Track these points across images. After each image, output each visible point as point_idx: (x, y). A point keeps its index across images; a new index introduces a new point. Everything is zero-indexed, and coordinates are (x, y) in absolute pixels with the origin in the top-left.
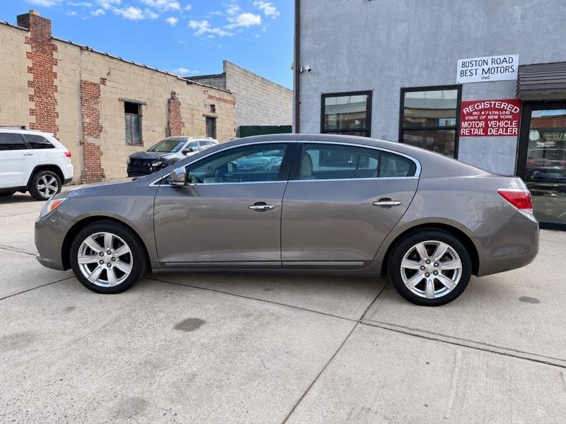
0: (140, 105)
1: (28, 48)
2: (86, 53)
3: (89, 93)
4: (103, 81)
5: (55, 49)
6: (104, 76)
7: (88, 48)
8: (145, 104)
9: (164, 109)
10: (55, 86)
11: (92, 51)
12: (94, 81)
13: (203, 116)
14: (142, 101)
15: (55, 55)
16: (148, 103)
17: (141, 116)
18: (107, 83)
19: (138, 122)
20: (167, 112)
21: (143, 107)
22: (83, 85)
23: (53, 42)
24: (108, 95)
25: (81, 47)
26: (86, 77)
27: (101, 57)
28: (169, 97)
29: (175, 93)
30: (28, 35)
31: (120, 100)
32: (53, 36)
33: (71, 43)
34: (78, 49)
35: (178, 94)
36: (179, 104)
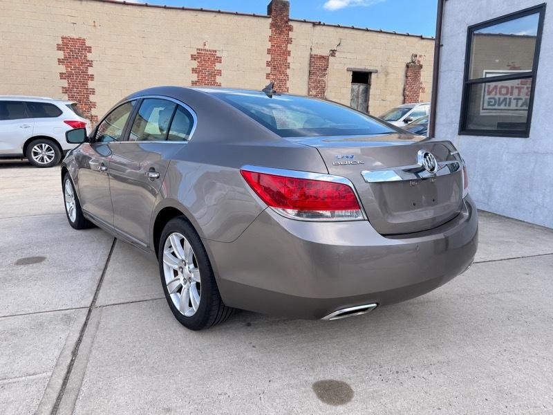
0: (371, 73)
1: (270, 33)
2: (318, 28)
3: (318, 65)
4: (333, 53)
5: (290, 29)
6: (334, 48)
8: (376, 72)
9: (401, 75)
10: (289, 63)
11: (324, 25)
12: (324, 54)
14: (372, 68)
15: (291, 35)
16: (379, 71)
17: (370, 85)
18: (337, 54)
19: (367, 92)
20: (403, 77)
21: (373, 76)
22: (313, 59)
23: (290, 23)
24: (336, 66)
26: (316, 52)
27: (332, 29)
28: (409, 60)
29: (416, 56)
30: (270, 20)
31: (348, 70)
32: (290, 18)
33: (305, 22)
34: (311, 25)
35: (420, 56)
36: (421, 67)
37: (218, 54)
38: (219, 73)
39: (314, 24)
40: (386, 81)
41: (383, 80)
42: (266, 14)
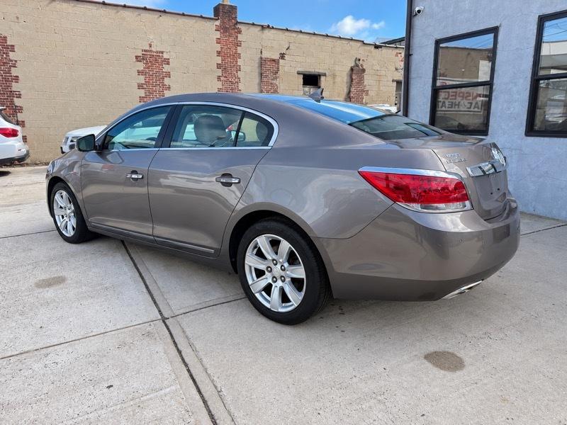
0: (320, 76)
1: (218, 35)
2: (267, 31)
3: (268, 68)
4: (282, 56)
5: (240, 32)
6: (284, 51)
7: (268, 26)
8: (325, 75)
9: (345, 78)
10: (240, 66)
11: (273, 28)
12: (274, 57)
13: (393, 81)
14: (321, 71)
15: (240, 37)
16: (327, 74)
17: (320, 87)
18: (286, 57)
20: (349, 80)
21: (323, 78)
22: (262, 62)
23: (239, 26)
24: (286, 69)
25: (262, 26)
26: (266, 55)
27: (280, 32)
28: (353, 64)
29: (359, 60)
30: (218, 23)
31: (299, 73)
32: (239, 21)
33: (253, 24)
34: (259, 28)
35: (363, 60)
36: (364, 70)
37: (165, 56)
38: (168, 75)
39: (263, 27)
40: (334, 83)
41: (332, 82)
42: (213, 17)
